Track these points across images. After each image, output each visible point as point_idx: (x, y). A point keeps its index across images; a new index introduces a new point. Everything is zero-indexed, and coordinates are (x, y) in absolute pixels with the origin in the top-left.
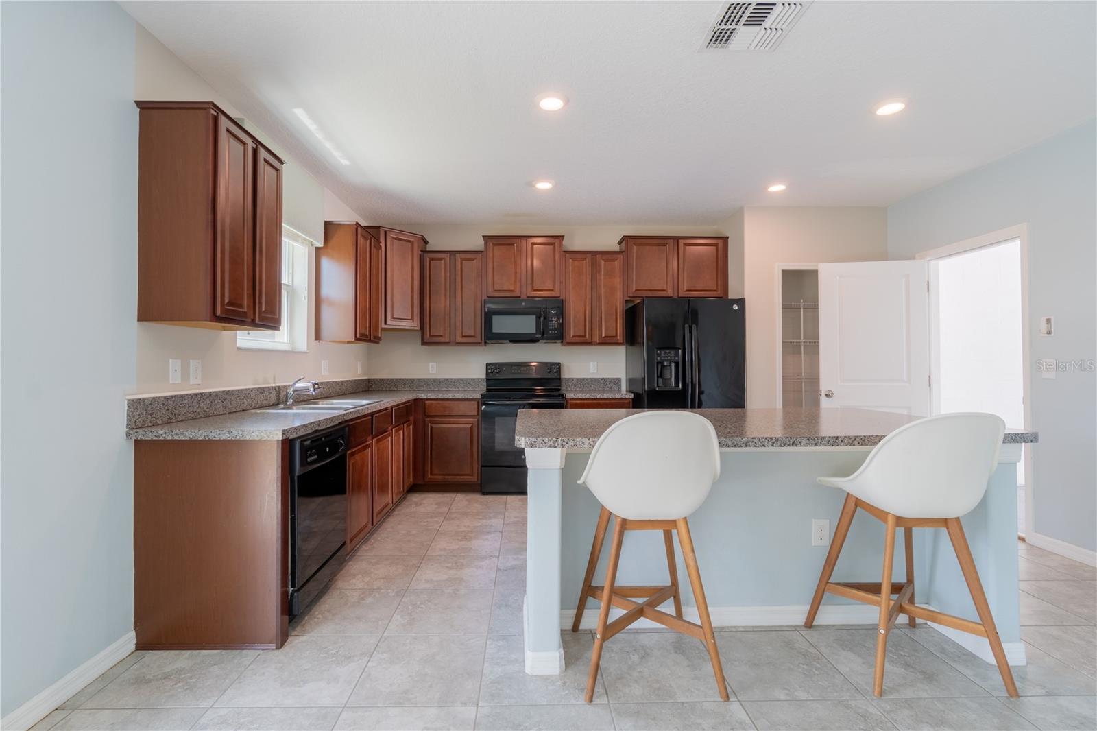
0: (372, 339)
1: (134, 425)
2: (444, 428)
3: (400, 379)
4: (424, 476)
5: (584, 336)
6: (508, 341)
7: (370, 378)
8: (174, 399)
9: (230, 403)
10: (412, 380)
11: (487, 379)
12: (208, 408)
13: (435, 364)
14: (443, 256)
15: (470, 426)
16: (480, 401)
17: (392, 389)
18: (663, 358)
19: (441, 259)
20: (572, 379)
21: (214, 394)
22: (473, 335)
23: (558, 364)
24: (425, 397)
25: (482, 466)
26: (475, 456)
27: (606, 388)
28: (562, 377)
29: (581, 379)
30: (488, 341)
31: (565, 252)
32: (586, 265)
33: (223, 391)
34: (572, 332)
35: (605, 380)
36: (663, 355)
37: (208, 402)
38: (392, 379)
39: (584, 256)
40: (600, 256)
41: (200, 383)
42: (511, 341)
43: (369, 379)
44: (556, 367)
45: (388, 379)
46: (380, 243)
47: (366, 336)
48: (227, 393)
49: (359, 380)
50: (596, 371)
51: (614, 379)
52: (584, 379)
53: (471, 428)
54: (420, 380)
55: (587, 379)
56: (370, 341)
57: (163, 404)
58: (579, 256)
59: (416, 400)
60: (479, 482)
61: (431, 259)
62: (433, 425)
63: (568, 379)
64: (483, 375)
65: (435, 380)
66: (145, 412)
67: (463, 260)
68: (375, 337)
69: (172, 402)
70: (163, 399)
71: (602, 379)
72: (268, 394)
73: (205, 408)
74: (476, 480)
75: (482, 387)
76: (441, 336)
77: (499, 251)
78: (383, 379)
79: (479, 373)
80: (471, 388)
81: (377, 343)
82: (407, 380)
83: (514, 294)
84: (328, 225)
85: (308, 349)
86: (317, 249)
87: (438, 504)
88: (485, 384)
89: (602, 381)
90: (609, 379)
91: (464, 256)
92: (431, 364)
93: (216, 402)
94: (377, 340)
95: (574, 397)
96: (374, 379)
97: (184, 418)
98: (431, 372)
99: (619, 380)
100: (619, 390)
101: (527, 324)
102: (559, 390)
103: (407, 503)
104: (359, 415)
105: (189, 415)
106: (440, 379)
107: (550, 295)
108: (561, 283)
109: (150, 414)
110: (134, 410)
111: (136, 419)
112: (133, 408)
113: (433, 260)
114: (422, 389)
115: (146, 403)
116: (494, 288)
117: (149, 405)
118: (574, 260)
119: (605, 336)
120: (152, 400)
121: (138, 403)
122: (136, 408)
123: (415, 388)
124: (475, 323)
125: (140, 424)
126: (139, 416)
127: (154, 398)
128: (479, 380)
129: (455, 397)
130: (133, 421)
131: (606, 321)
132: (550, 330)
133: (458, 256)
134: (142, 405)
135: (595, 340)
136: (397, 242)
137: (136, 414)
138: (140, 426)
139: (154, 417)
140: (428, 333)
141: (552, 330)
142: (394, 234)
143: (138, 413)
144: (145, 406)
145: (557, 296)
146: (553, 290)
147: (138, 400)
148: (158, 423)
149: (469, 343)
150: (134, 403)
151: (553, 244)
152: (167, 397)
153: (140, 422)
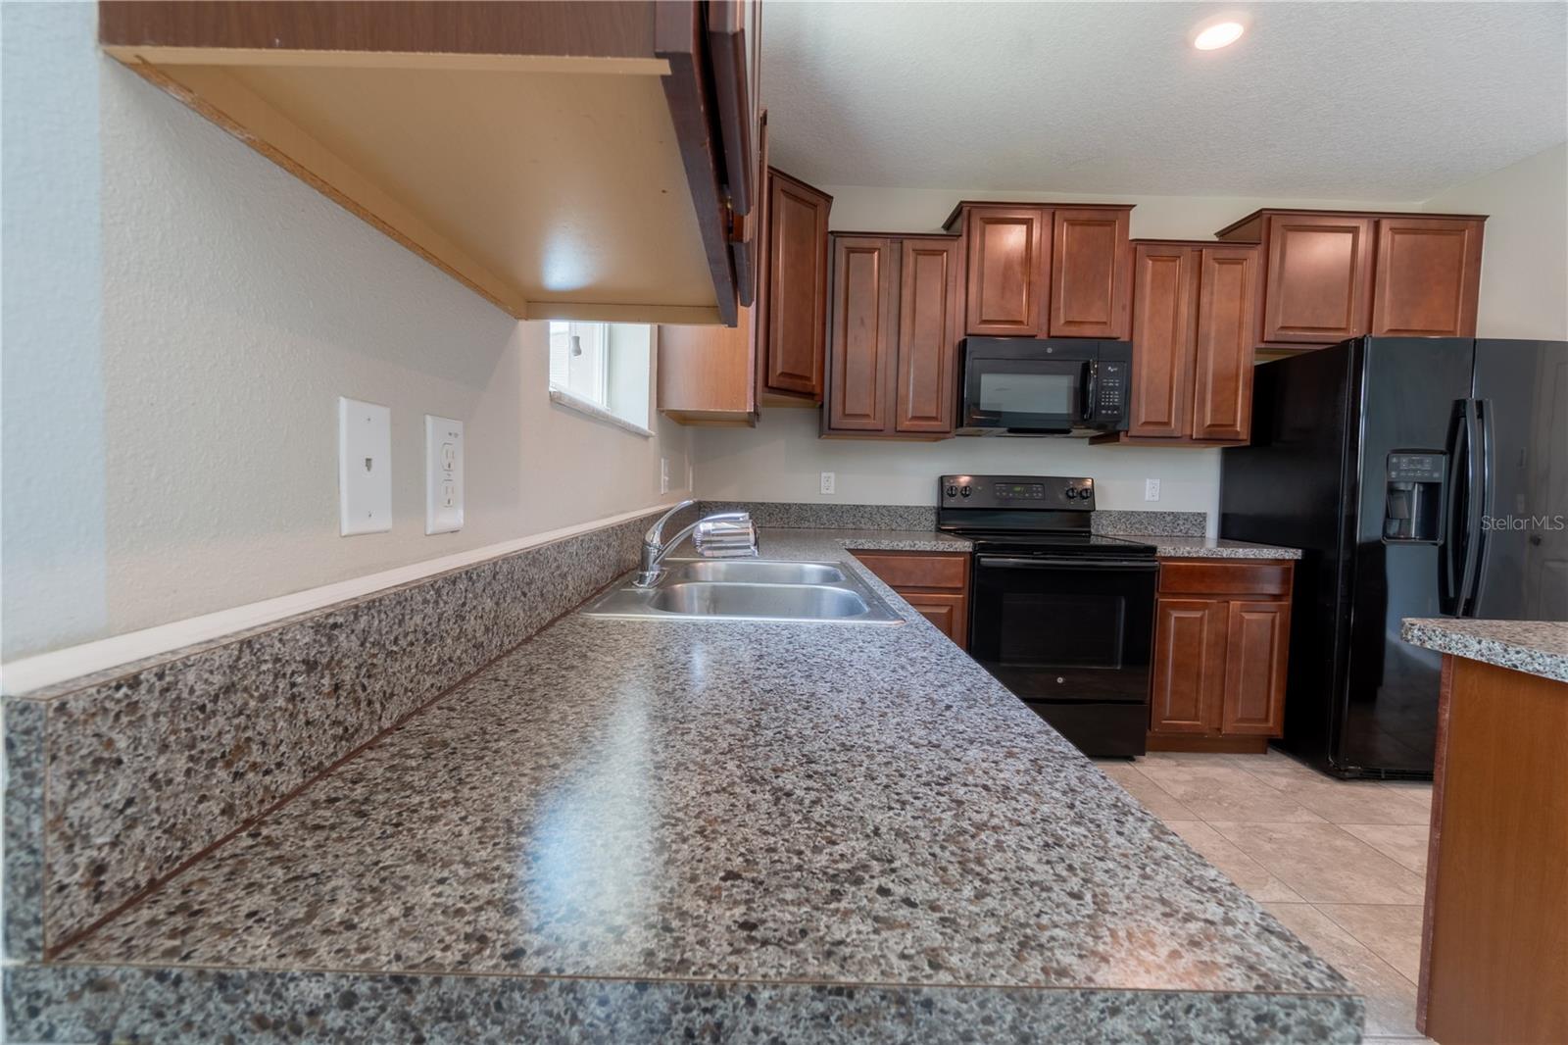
3: (763, 504)
5: (1168, 424)
6: (1005, 429)
7: (702, 500)
10: (786, 508)
11: (941, 509)
13: (832, 475)
14: (878, 243)
16: (969, 558)
18: (1403, 474)
19: (871, 251)
20: (1110, 514)
21: (505, 568)
22: (933, 415)
28: (1098, 507)
29: (1126, 513)
31: (1133, 241)
32: (1182, 268)
33: (527, 554)
34: (1143, 411)
35: (1175, 516)
36: (1404, 466)
38: (745, 504)
39: (1173, 251)
40: (1210, 251)
42: (1011, 431)
48: (536, 557)
50: (1156, 498)
51: (1194, 514)
52: (1134, 513)
53: (948, 615)
54: (802, 507)
55: (1139, 514)
57: (311, 666)
58: (1165, 251)
61: (851, 248)
64: (933, 499)
65: (832, 508)
66: (182, 763)
67: (917, 253)
70: (309, 636)
71: (1169, 514)
75: (927, 523)
76: (867, 416)
77: (994, 235)
79: (927, 498)
80: (907, 527)
82: (776, 505)
83: (1023, 330)
85: (648, 428)
88: (933, 518)
89: (1168, 519)
90: (1183, 514)
91: (920, 245)
92: (824, 475)
95: (1173, 553)
98: (824, 491)
99: (1203, 516)
100: (1203, 537)
101: (1051, 394)
102: (1086, 534)
106: (842, 506)
107: (1099, 335)
108: (1124, 308)
109: (223, 755)
110: (72, 787)
111: (100, 848)
112: (64, 768)
113: (853, 252)
114: (807, 524)
115: (192, 691)
116: (981, 315)
117: (215, 699)
118: (1155, 258)
119: (1209, 426)
120: (239, 658)
121: (117, 716)
122: (98, 761)
123: (792, 524)
124: (939, 390)
125: (142, 865)
126: (129, 811)
127: (249, 643)
128: (921, 510)
129: (916, 548)
130: (66, 881)
131: (1215, 393)
132: (1104, 408)
133: (908, 245)
134: (156, 715)
135: (1188, 433)
136: (792, 203)
137: (97, 811)
138: (143, 882)
139: (254, 766)
140: (840, 408)
141: (1108, 408)
142: (787, 186)
143: (116, 796)
144: (185, 719)
145: (1114, 335)
146: (1105, 323)
147: (118, 688)
148: (283, 788)
149: (921, 433)
150: (76, 722)
151: (1111, 223)
152: (331, 621)
153: (143, 850)
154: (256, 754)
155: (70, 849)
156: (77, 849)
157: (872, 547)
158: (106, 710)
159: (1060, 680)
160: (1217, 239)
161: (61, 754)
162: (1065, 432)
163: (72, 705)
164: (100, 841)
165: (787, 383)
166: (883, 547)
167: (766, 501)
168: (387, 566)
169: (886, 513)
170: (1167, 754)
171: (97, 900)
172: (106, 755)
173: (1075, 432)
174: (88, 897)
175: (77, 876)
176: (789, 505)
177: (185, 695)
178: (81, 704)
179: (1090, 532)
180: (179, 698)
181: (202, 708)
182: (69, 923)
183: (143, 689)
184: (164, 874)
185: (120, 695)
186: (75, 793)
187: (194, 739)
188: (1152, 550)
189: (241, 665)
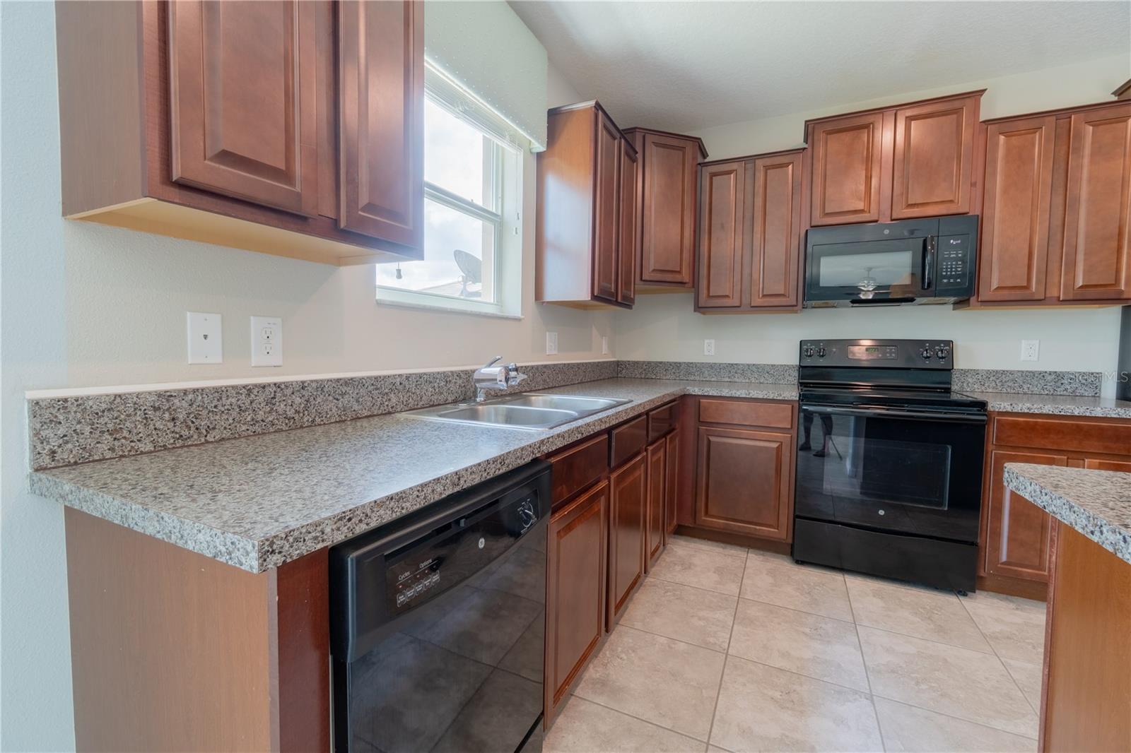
0: (619, 300)
1: (47, 460)
2: (730, 444)
3: (661, 363)
4: (695, 514)
5: (1027, 287)
6: (848, 301)
7: (620, 360)
8: (190, 396)
9: (357, 401)
10: (677, 365)
11: (802, 368)
12: (297, 412)
13: (713, 341)
14: (734, 166)
15: (775, 445)
16: (796, 405)
17: (649, 375)
19: (730, 173)
20: (976, 372)
21: (314, 385)
22: (782, 292)
23: (949, 343)
24: (700, 394)
25: (796, 517)
26: (784, 499)
27: (1060, 391)
29: (997, 372)
30: (809, 303)
31: (984, 122)
32: (1041, 139)
33: (338, 380)
34: (993, 278)
35: (1059, 376)
37: (298, 400)
38: (649, 363)
39: (1032, 123)
40: (1081, 116)
41: (280, 363)
42: (854, 302)
43: (618, 362)
44: (945, 349)
45: (644, 362)
46: (637, 153)
47: (611, 294)
48: (348, 382)
49: (604, 362)
50: (1034, 358)
51: (1083, 374)
52: (1004, 372)
53: (779, 449)
54: (689, 365)
55: (1012, 373)
56: (617, 303)
57: (156, 408)
58: (1022, 125)
59: (684, 397)
60: (790, 541)
61: (713, 175)
62: (712, 439)
63: (965, 372)
64: (793, 359)
65: (712, 366)
66: (88, 429)
67: (767, 168)
68: (624, 297)
69: (185, 404)
70: (155, 398)
71: (1051, 374)
72: (443, 384)
73: (290, 413)
74: (784, 537)
75: (790, 378)
76: (727, 296)
77: (836, 144)
78: (637, 363)
79: (788, 356)
80: (770, 380)
81: (629, 307)
82: (670, 364)
83: (863, 217)
84: (554, 115)
85: (522, 314)
86: (540, 156)
87: (719, 571)
88: (796, 374)
89: (1049, 378)
90: (1069, 374)
91: (769, 161)
92: (706, 341)
93: (319, 400)
94: (627, 303)
95: (1009, 409)
96: (625, 362)
97: (226, 434)
98: (706, 353)
99: (1097, 376)
100: (1096, 397)
102: (948, 391)
103: (668, 559)
104: (580, 436)
105: (244, 428)
106: (720, 364)
107: (945, 212)
108: (973, 185)
109: (108, 431)
110: (42, 426)
111: (54, 446)
112: (39, 420)
113: (715, 176)
114: (693, 378)
115: (91, 407)
116: (824, 210)
117: (103, 411)
118: (1008, 134)
119: (1081, 287)
120: (114, 400)
121: (59, 409)
122: (51, 421)
123: (682, 377)
124: (787, 273)
125: (72, 456)
126: (65, 438)
127: (120, 396)
128: (785, 368)
129: (751, 396)
130: (41, 452)
131: (1088, 254)
132: (945, 277)
133: (760, 163)
134: (75, 412)
135: (1056, 294)
136: (661, 150)
137: (52, 435)
138: (72, 461)
139: (125, 438)
140: (705, 291)
141: (949, 277)
142: (656, 139)
143: (59, 432)
144: (89, 415)
145: (961, 211)
146: (951, 201)
147: (59, 401)
148: (142, 449)
149: (774, 306)
150: (43, 408)
151: (957, 111)
152: (169, 394)
153: (72, 452)
154: (125, 433)
155: (42, 443)
156: (45, 444)
157: (715, 394)
158: (54, 407)
159: (882, 512)
160: (1115, 98)
161: (37, 416)
162: (911, 300)
163: (41, 403)
164: (54, 444)
165: (659, 276)
166: (724, 394)
167: (663, 360)
168: (219, 378)
169: (755, 369)
170: (1010, 597)
171: (53, 461)
172: (54, 420)
173: (918, 300)
174: (49, 459)
175: (45, 452)
176: (680, 363)
177: (88, 408)
178: (44, 404)
179: (950, 389)
180: (85, 408)
181: (97, 414)
182: (42, 464)
183: (69, 403)
184: (81, 461)
185: (59, 403)
186: (43, 428)
187: (93, 422)
188: (982, 405)
189: (115, 402)
